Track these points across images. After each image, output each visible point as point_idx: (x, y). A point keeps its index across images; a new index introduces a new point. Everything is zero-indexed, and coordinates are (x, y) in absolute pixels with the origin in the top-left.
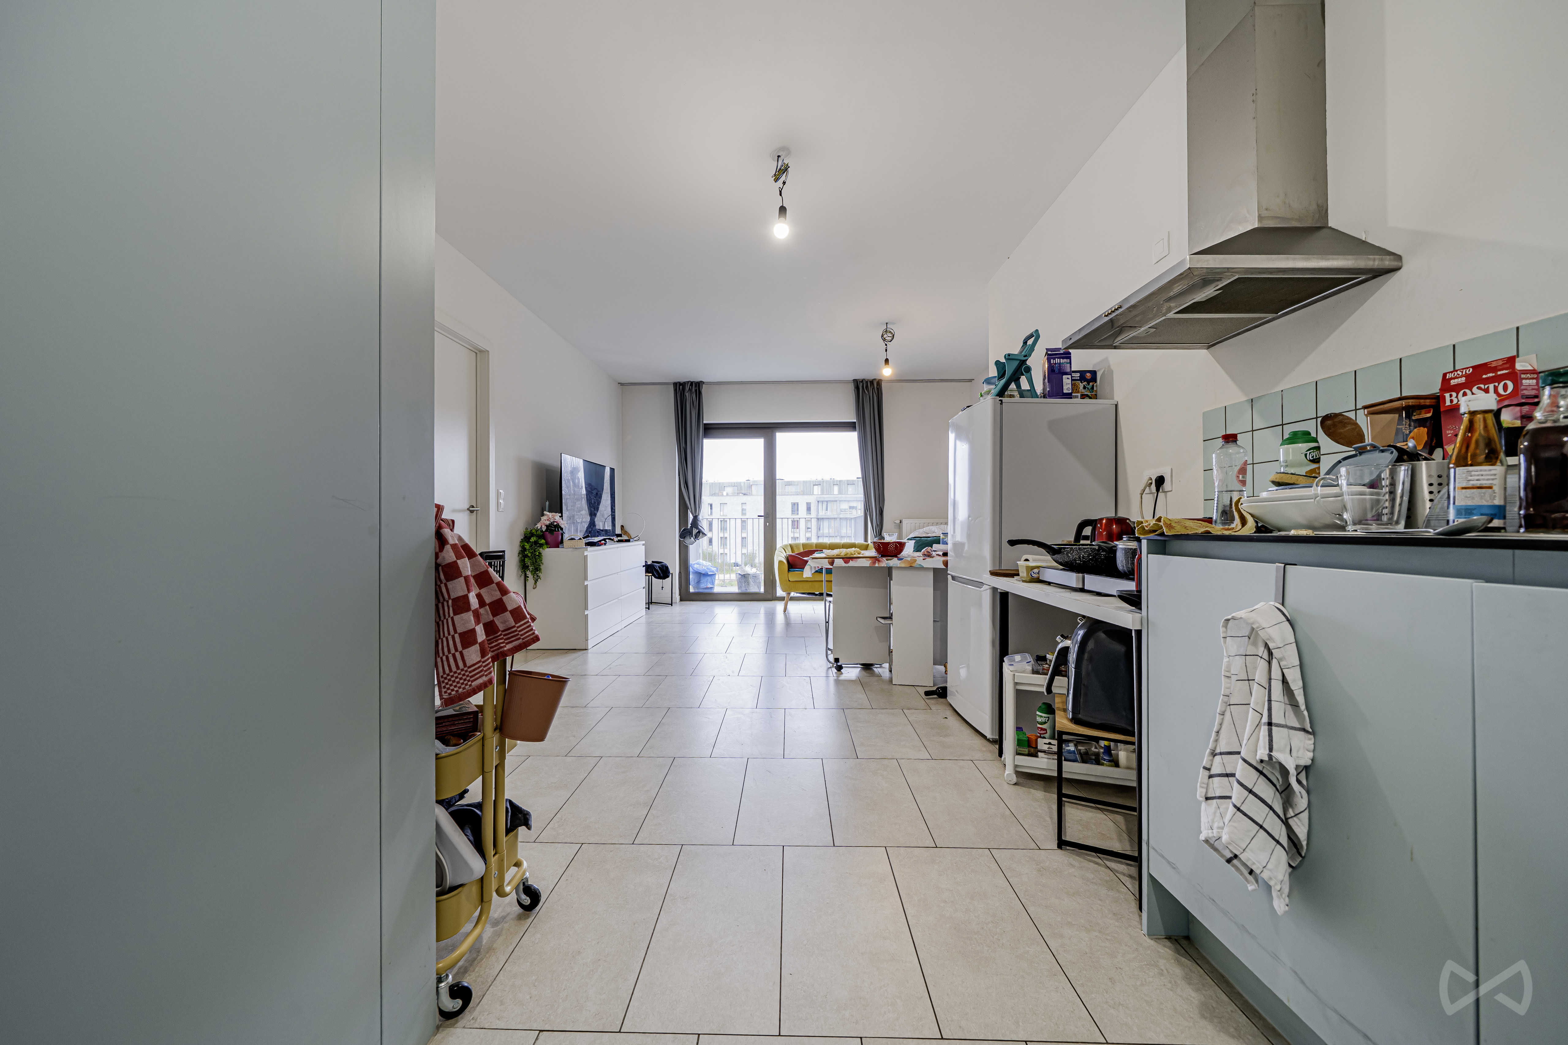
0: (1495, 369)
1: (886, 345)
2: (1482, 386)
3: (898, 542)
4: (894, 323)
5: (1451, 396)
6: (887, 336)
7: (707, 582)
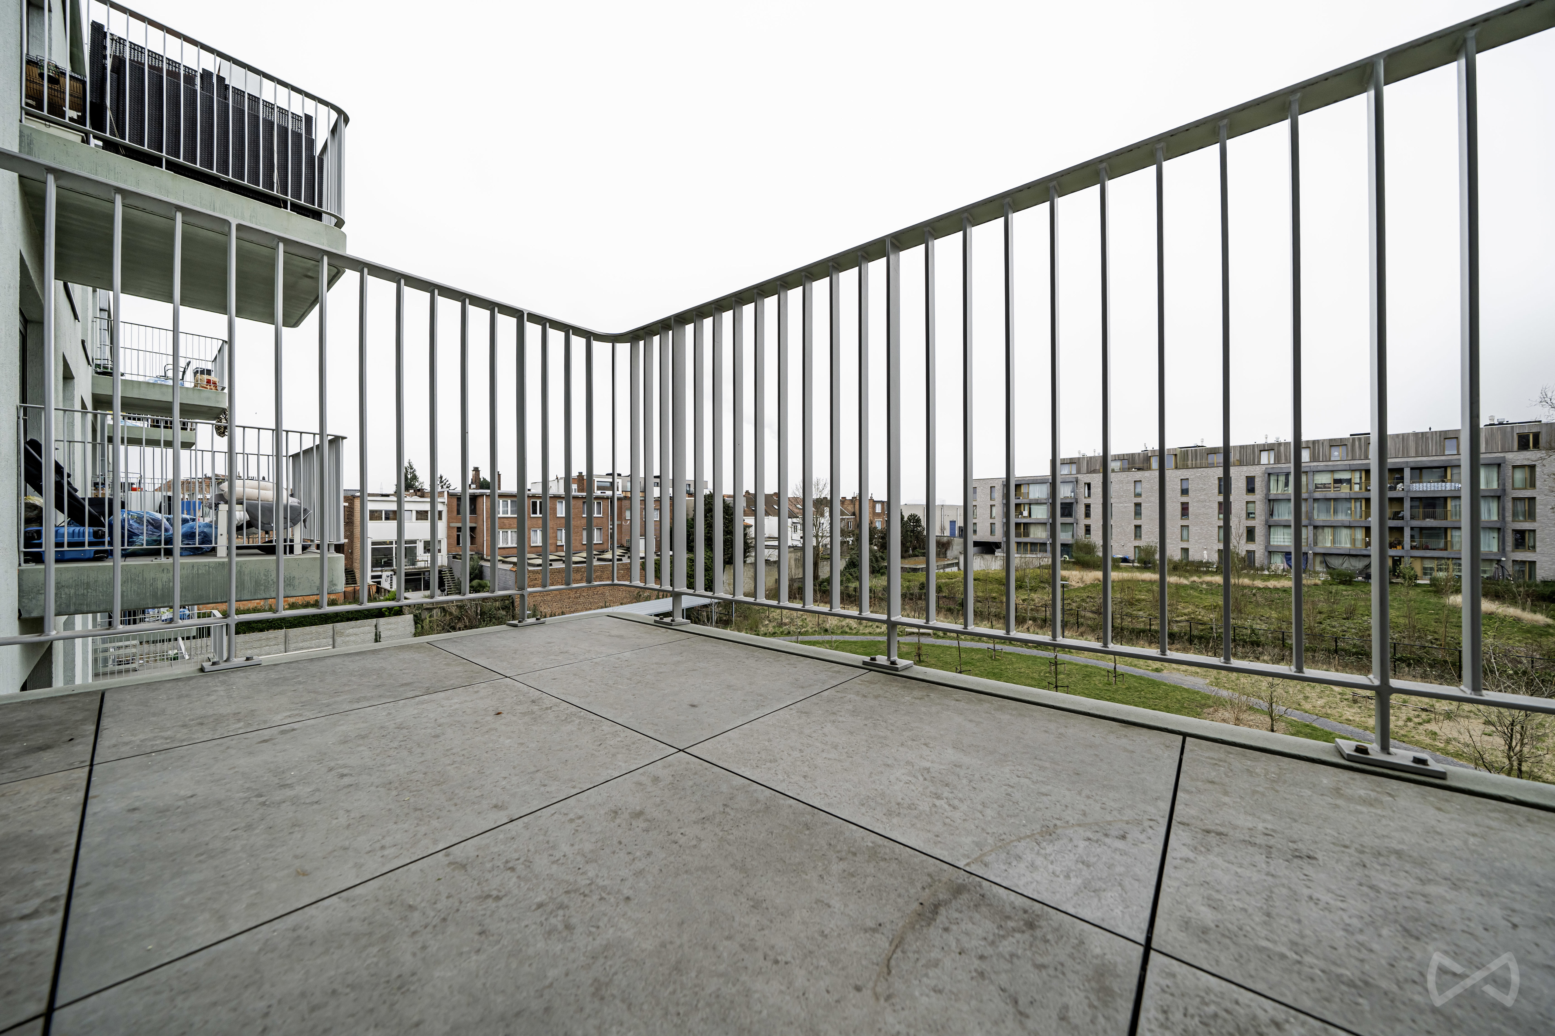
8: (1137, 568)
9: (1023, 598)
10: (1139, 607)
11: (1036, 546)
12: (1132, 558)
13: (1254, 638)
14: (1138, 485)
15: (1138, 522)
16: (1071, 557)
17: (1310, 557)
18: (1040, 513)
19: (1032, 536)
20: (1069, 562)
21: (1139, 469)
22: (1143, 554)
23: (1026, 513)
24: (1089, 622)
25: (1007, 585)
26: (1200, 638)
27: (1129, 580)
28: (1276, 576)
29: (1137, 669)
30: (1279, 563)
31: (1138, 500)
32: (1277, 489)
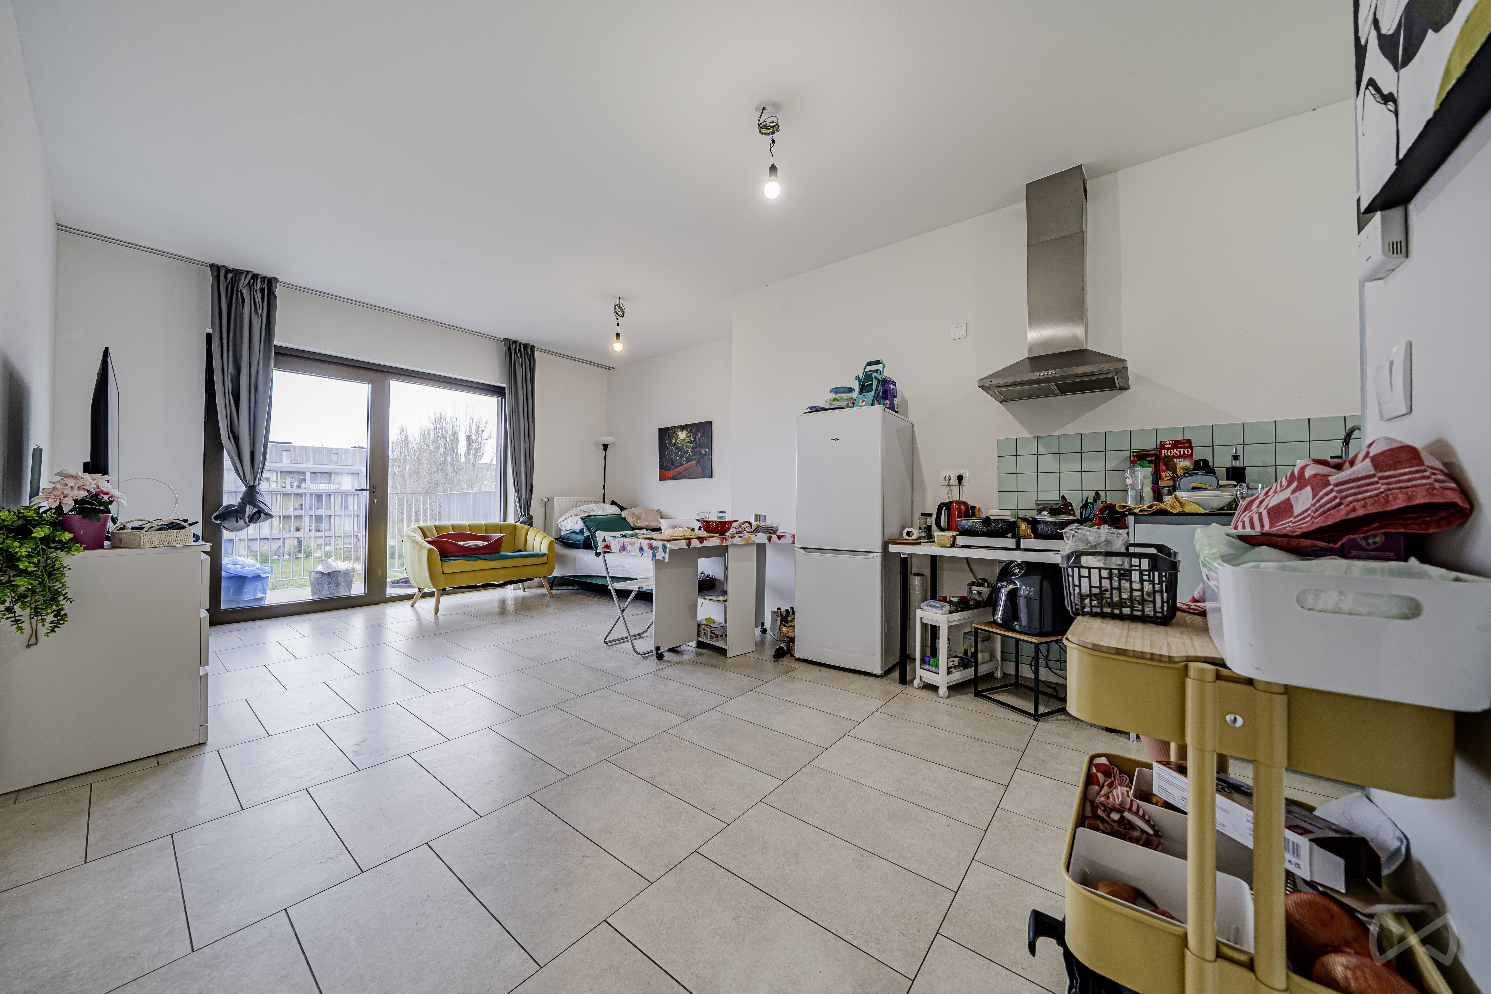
0: (1184, 443)
1: (617, 319)
2: (1178, 449)
3: (719, 522)
4: (625, 300)
5: (1165, 452)
6: (620, 311)
7: (255, 590)
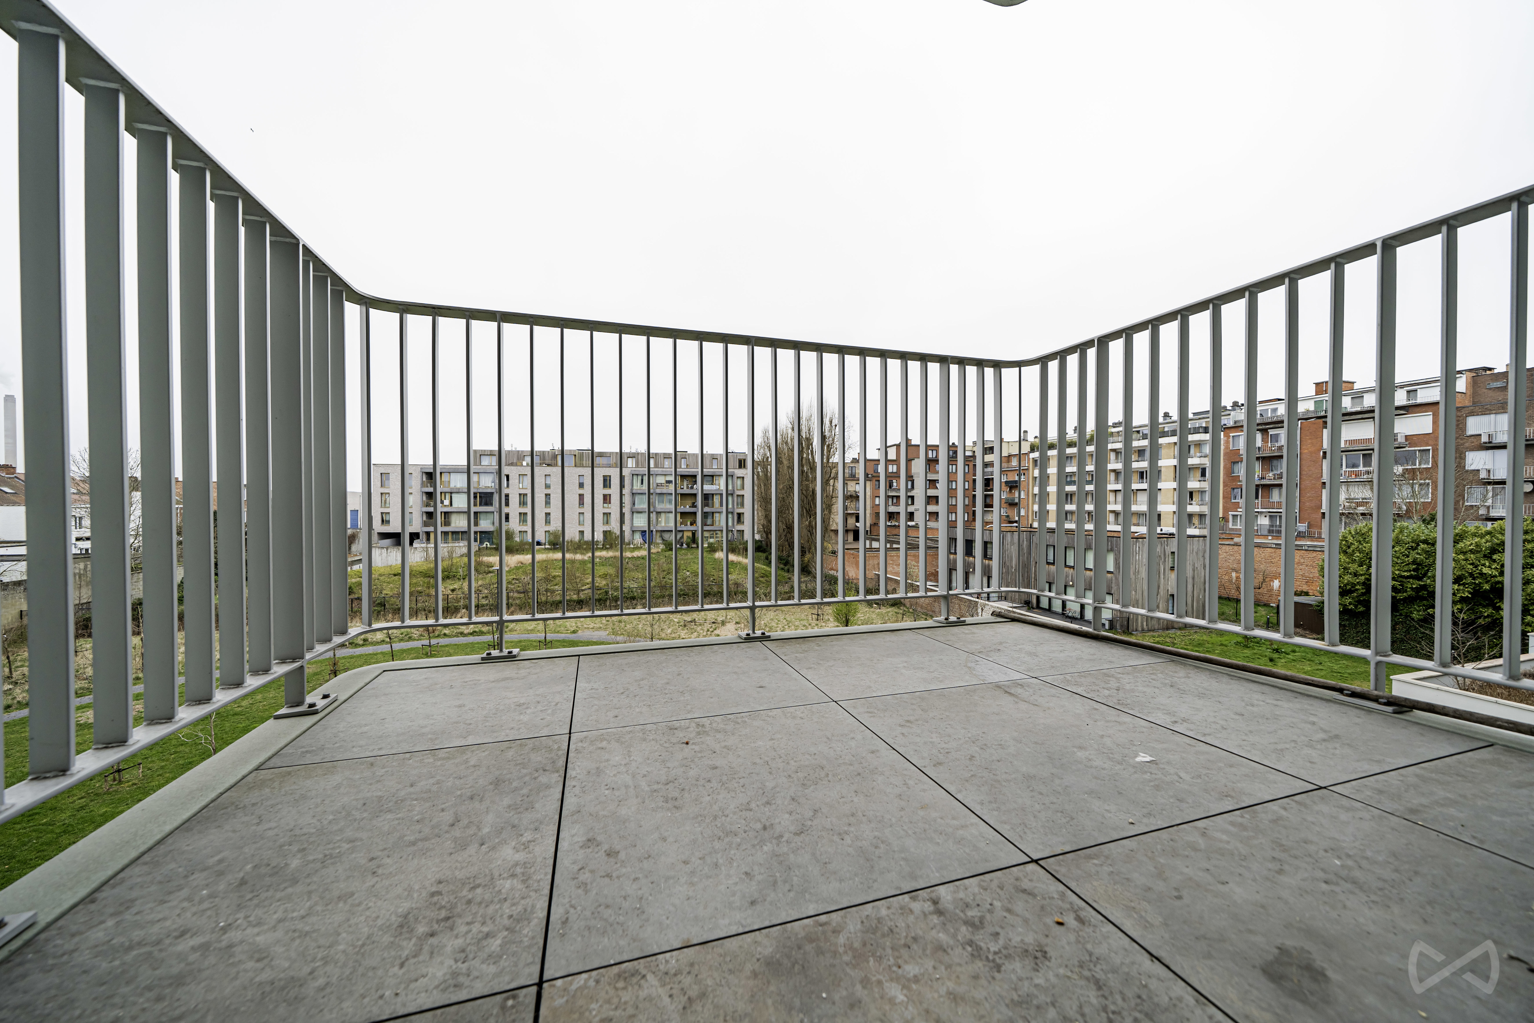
8: (548, 549)
9: (452, 588)
10: (554, 583)
11: (457, 535)
12: (543, 541)
13: (632, 595)
14: (548, 478)
15: (548, 511)
16: (492, 543)
17: (654, 533)
18: (460, 502)
19: (453, 525)
20: (491, 549)
21: (548, 465)
22: (552, 537)
23: (447, 502)
24: (517, 602)
25: (435, 577)
26: (599, 600)
27: (545, 561)
28: (637, 548)
29: (560, 635)
30: (638, 539)
31: (548, 491)
32: (637, 486)
